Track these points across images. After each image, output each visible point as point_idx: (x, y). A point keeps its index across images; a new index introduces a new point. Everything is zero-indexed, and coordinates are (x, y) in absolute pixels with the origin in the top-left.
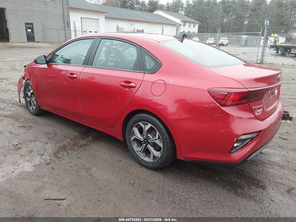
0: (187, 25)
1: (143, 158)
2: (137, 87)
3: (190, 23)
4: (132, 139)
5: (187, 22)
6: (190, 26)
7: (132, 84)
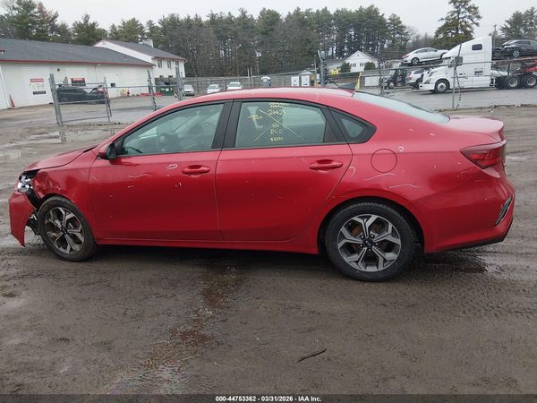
0: (165, 64)
1: (363, 269)
2: (345, 166)
3: (169, 60)
4: (340, 245)
5: (163, 59)
6: (169, 66)
7: (334, 164)
